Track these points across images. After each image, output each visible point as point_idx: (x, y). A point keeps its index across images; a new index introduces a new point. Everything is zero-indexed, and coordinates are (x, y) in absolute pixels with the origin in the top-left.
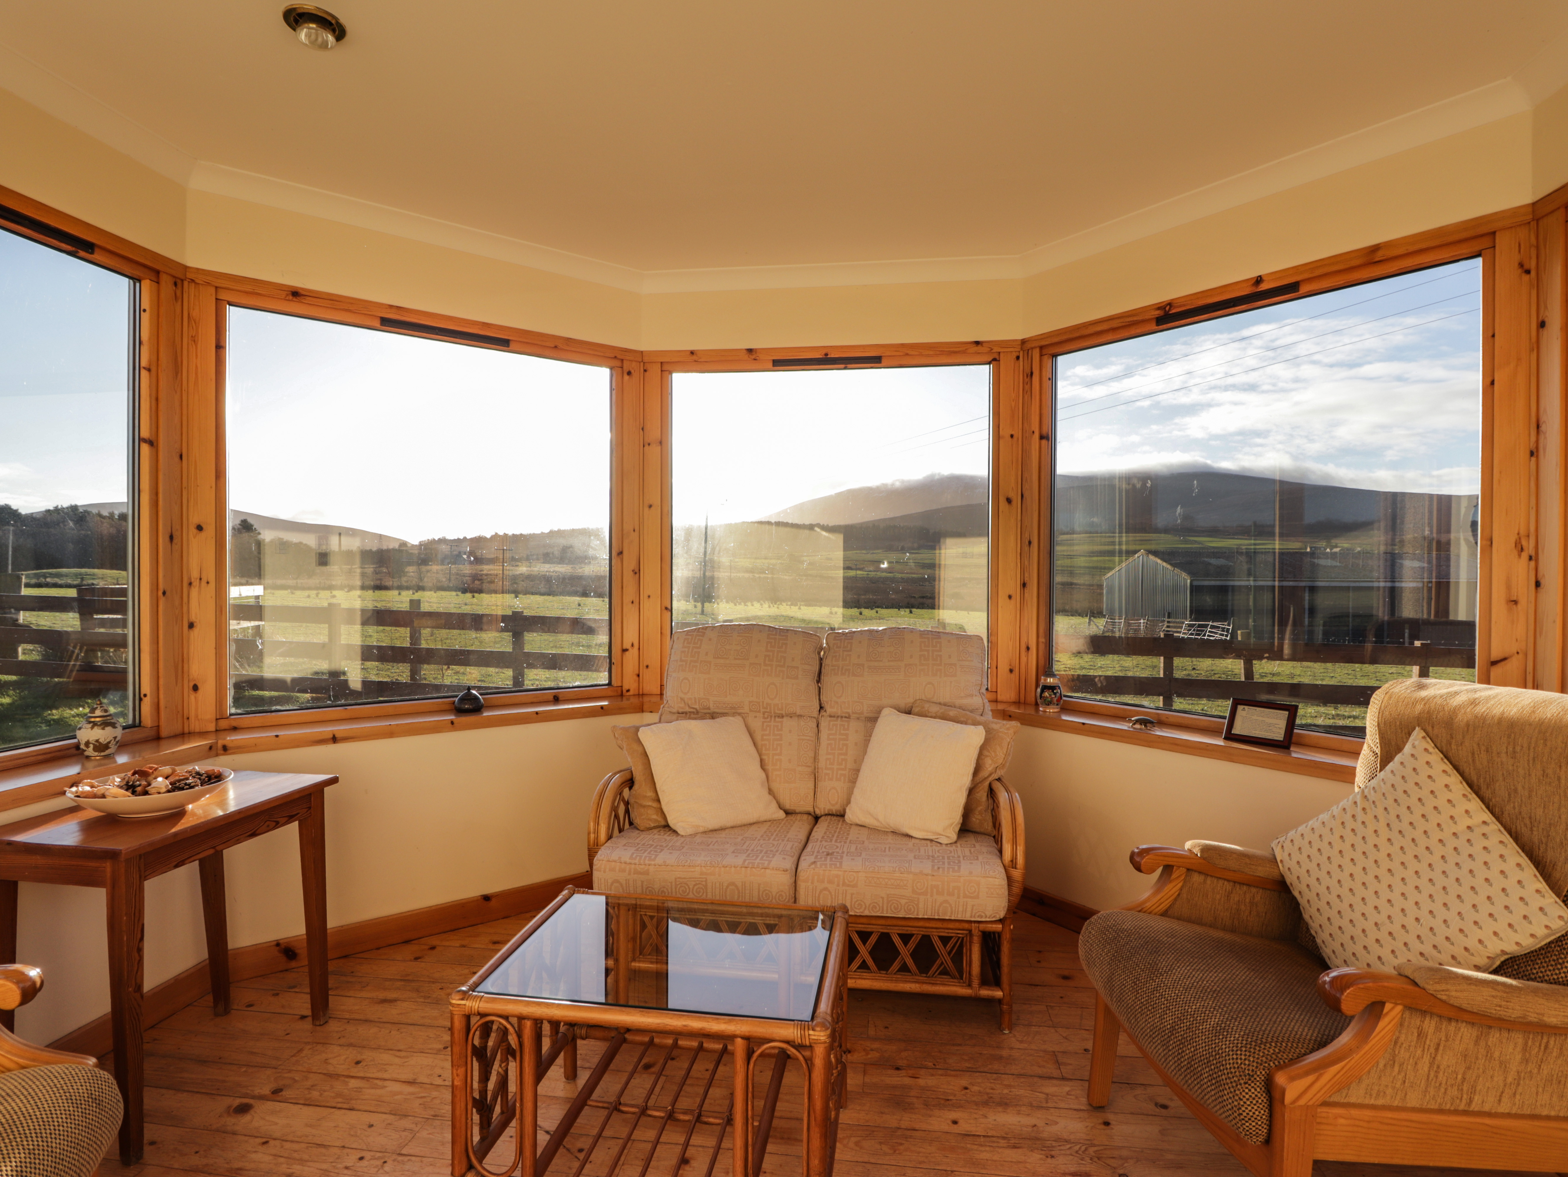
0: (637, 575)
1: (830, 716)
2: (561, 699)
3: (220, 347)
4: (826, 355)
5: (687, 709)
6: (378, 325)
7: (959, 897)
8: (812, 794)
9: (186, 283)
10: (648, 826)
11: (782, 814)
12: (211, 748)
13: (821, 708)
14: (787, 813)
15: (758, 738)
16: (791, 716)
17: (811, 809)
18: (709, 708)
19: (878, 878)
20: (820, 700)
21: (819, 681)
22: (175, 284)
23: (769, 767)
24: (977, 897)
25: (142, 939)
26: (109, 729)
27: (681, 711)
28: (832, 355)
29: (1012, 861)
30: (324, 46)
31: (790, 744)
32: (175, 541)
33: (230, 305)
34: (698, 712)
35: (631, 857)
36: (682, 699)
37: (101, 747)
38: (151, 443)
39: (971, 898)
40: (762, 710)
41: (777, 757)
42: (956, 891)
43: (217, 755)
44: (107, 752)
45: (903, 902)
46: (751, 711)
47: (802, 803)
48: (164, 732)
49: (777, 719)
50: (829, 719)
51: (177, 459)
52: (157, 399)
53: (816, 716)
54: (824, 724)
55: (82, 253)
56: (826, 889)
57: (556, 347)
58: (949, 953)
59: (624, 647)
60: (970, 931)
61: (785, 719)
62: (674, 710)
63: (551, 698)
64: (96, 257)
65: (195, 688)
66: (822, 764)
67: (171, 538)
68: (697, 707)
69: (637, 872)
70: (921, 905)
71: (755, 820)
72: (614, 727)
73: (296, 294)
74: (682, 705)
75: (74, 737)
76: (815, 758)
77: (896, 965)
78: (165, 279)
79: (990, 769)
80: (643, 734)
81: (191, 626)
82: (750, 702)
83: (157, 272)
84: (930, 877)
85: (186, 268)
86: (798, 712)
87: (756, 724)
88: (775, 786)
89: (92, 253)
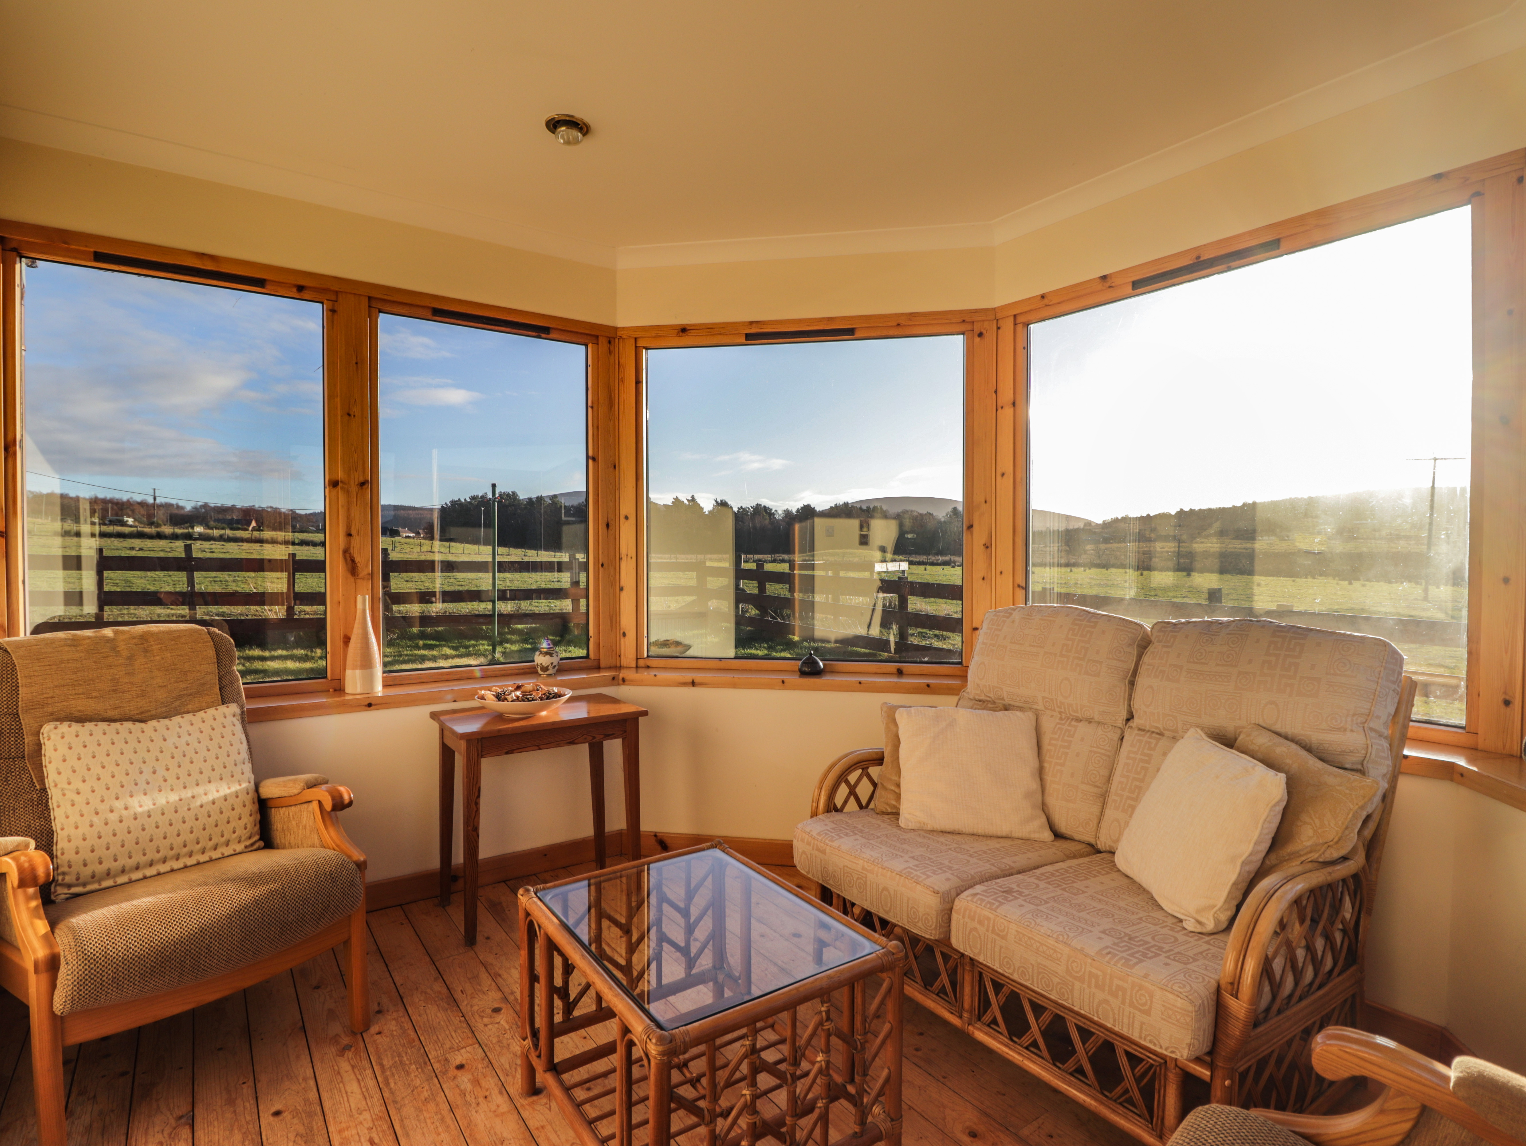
0: (989, 549)
1: (1140, 729)
2: (904, 672)
3: (638, 382)
4: (1198, 257)
5: (983, 698)
6: (743, 340)
7: (1123, 1003)
8: (1095, 822)
9: (617, 340)
10: (884, 810)
11: (1047, 835)
12: (614, 678)
13: (1130, 718)
14: (1058, 836)
15: (1046, 740)
16: (1090, 721)
17: (1092, 841)
18: (1003, 699)
19: (1029, 938)
20: (1130, 706)
21: (1132, 683)
22: (610, 342)
23: (1048, 778)
24: (1148, 1013)
25: (479, 796)
26: (548, 657)
27: (977, 697)
28: (1205, 256)
29: (1232, 984)
30: (577, 142)
31: (1078, 755)
32: (610, 528)
33: (647, 349)
34: (994, 703)
35: (819, 834)
36: (978, 685)
37: (545, 669)
38: (594, 459)
39: (1140, 1010)
40: (1057, 709)
41: (1059, 767)
42: (1120, 993)
43: (619, 684)
44: (548, 673)
45: (1056, 980)
46: (1046, 708)
47: (1081, 829)
48: (602, 665)
49: (1073, 723)
50: (1136, 732)
51: (612, 469)
52: (598, 427)
53: (1121, 726)
54: (1130, 737)
55: (543, 336)
56: (975, 929)
57: (898, 325)
58: (1138, 1080)
59: (974, 626)
60: (1166, 1062)
61: (1081, 724)
62: (971, 697)
63: (895, 671)
64: (551, 336)
65: (624, 634)
66: (1114, 786)
67: (608, 525)
68: (991, 695)
69: (818, 850)
70: (1076, 994)
71: (1004, 834)
72: (886, 703)
73: (684, 330)
74: (978, 692)
75: (533, 661)
76: (1109, 779)
77: (1071, 1064)
78: (603, 341)
79: (1308, 844)
80: (901, 717)
81: (621, 589)
82: (1044, 698)
83: (597, 337)
84: (1089, 961)
85: (616, 329)
86: (1097, 717)
87: (1048, 724)
88: (1051, 801)
89: (548, 334)
